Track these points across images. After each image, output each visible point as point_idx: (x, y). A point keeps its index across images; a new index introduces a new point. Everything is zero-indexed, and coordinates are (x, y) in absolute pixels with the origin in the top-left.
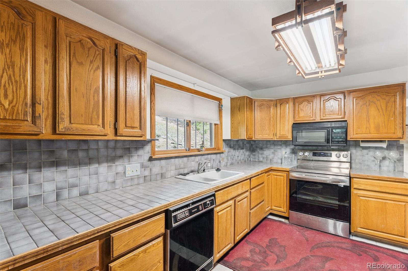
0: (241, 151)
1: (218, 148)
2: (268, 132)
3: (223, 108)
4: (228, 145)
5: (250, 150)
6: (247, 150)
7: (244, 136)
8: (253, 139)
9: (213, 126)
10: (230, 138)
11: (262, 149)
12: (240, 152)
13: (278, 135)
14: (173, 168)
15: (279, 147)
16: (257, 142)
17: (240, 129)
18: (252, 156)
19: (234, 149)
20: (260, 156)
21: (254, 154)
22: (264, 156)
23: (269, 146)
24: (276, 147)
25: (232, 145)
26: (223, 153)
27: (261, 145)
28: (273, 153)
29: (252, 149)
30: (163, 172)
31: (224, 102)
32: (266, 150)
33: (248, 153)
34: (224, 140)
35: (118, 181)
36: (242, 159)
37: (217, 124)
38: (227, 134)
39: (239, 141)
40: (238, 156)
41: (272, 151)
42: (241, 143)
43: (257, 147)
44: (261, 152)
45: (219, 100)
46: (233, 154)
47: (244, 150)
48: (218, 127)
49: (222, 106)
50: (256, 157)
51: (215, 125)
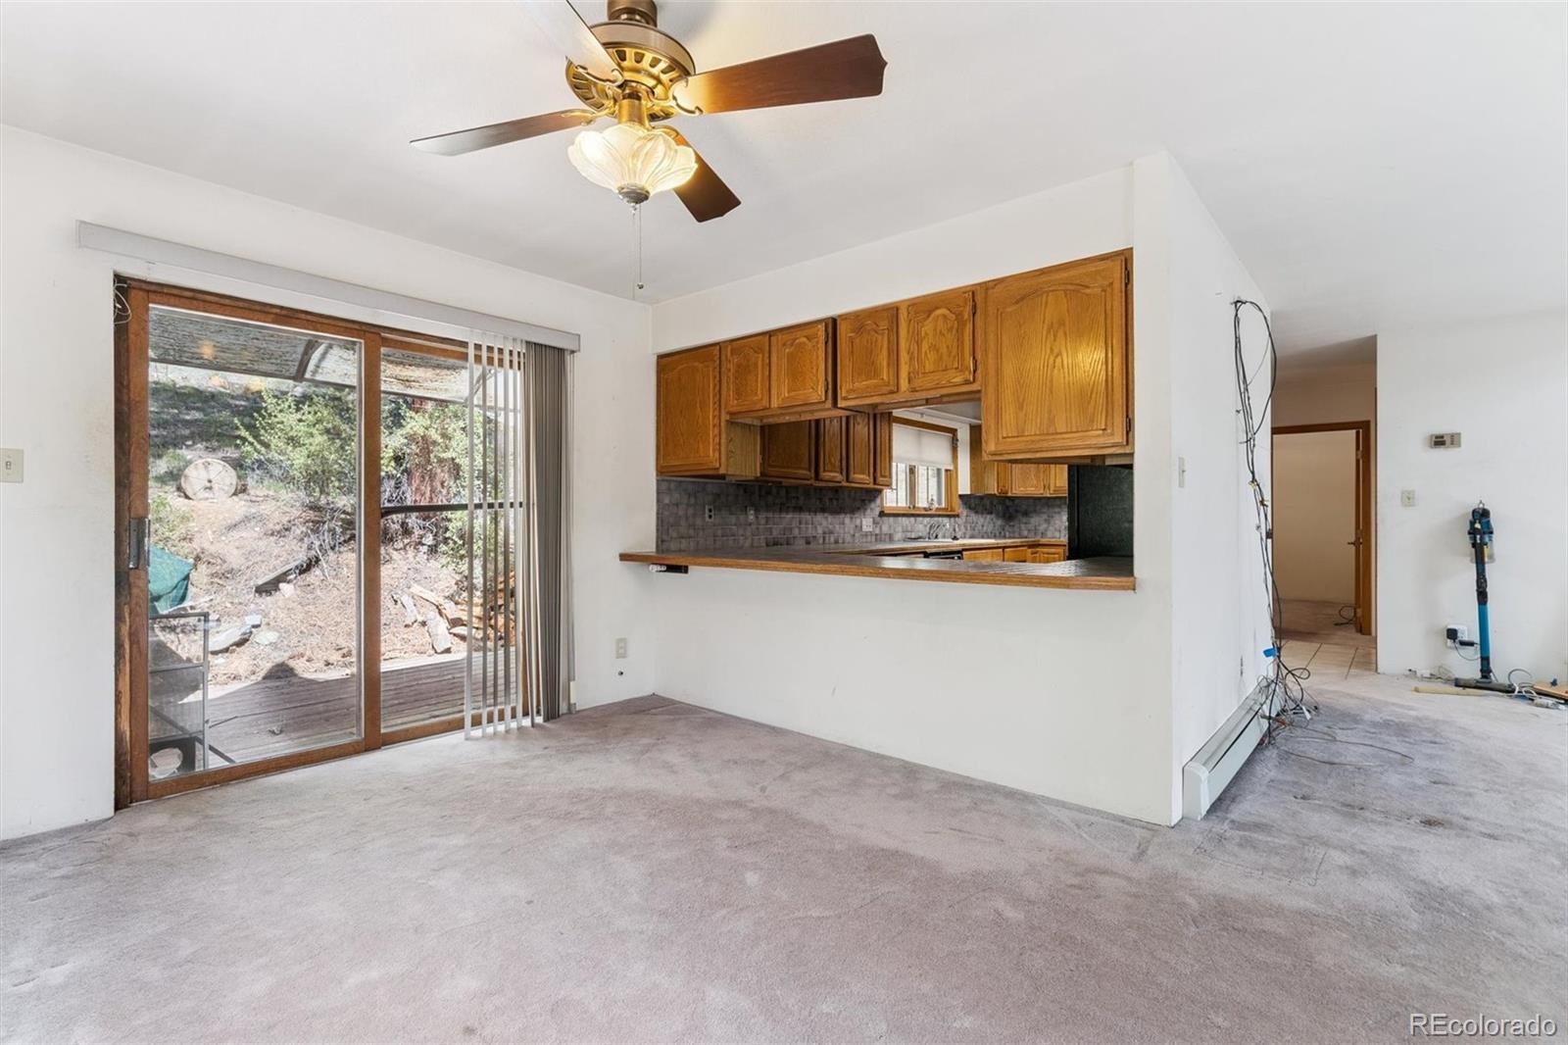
0: (988, 516)
1: (951, 507)
2: (1035, 482)
3: (959, 444)
4: (966, 504)
5: (1004, 517)
6: (998, 516)
7: (993, 489)
8: (1010, 494)
9: (943, 473)
10: (969, 493)
11: (1026, 514)
12: (986, 518)
13: (1052, 488)
14: (900, 529)
15: (1057, 510)
16: (1017, 501)
17: (986, 479)
18: (1007, 528)
19: (977, 512)
20: (1023, 526)
21: (1012, 524)
22: (1030, 526)
23: (1038, 508)
24: (1051, 510)
25: (973, 505)
26: (958, 516)
27: (1024, 507)
28: (1047, 521)
29: (1007, 515)
30: (892, 532)
31: (960, 435)
32: (1034, 515)
33: (999, 522)
34: (960, 496)
35: (857, 535)
36: (989, 530)
37: (950, 470)
38: (964, 487)
39: (985, 499)
40: (983, 526)
41: (1045, 516)
42: (987, 502)
43: (1017, 511)
44: (1024, 520)
45: (953, 431)
46: (975, 520)
47: (993, 516)
48: (951, 476)
49: (957, 440)
50: (1016, 529)
51: (947, 471)
